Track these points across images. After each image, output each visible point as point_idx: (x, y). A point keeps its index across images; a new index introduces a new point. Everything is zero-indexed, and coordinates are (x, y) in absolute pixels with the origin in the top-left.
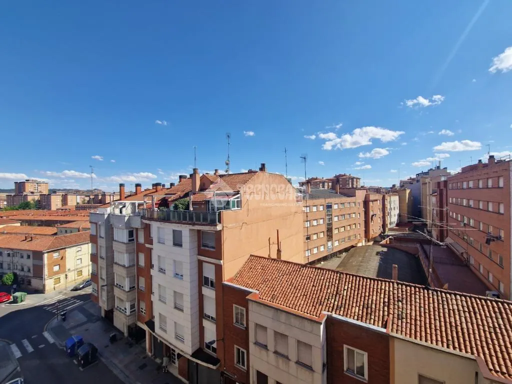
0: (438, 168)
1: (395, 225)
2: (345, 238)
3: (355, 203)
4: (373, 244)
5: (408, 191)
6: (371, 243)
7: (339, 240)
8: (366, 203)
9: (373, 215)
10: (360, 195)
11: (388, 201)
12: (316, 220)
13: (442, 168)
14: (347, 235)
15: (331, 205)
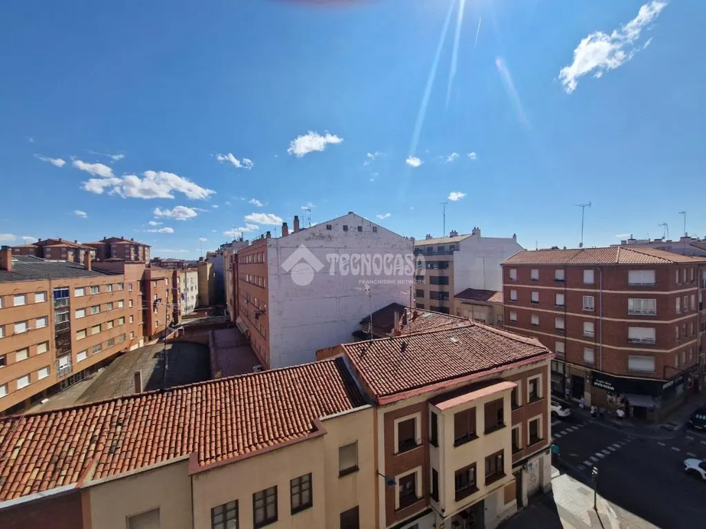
0: (241, 240)
1: (193, 310)
2: (101, 344)
3: (123, 284)
4: (158, 342)
5: (209, 266)
6: (154, 342)
7: (87, 350)
8: (145, 284)
9: (157, 301)
10: (133, 272)
11: (182, 279)
12: (26, 321)
13: (244, 240)
14: (106, 337)
15: (68, 291)
